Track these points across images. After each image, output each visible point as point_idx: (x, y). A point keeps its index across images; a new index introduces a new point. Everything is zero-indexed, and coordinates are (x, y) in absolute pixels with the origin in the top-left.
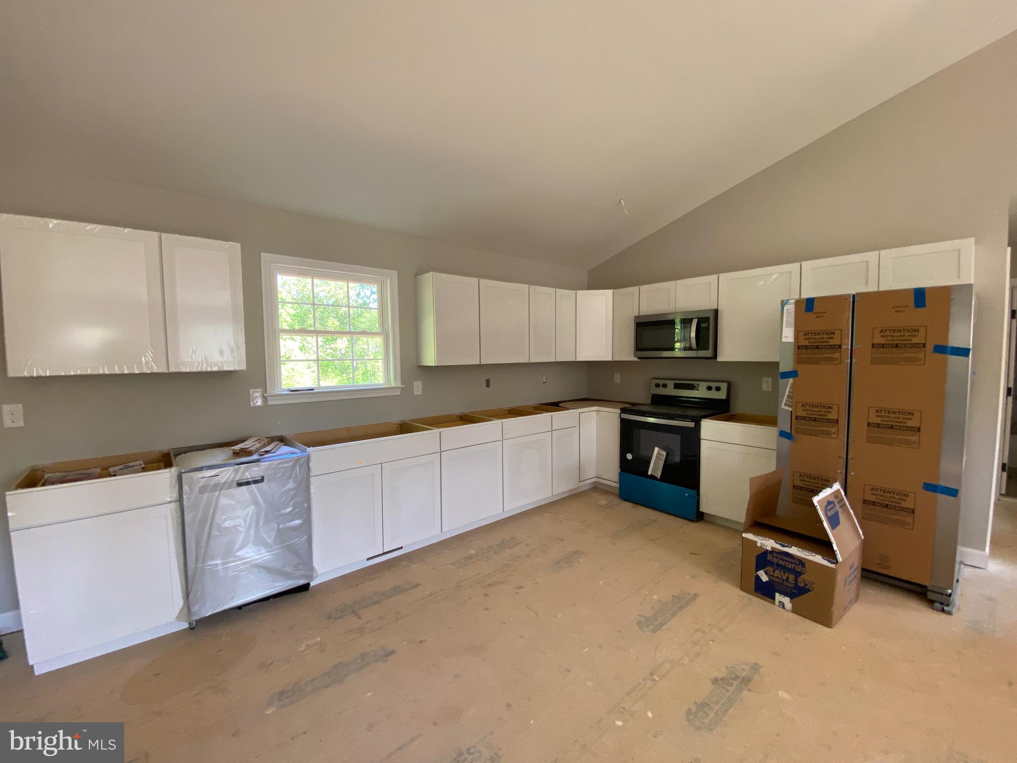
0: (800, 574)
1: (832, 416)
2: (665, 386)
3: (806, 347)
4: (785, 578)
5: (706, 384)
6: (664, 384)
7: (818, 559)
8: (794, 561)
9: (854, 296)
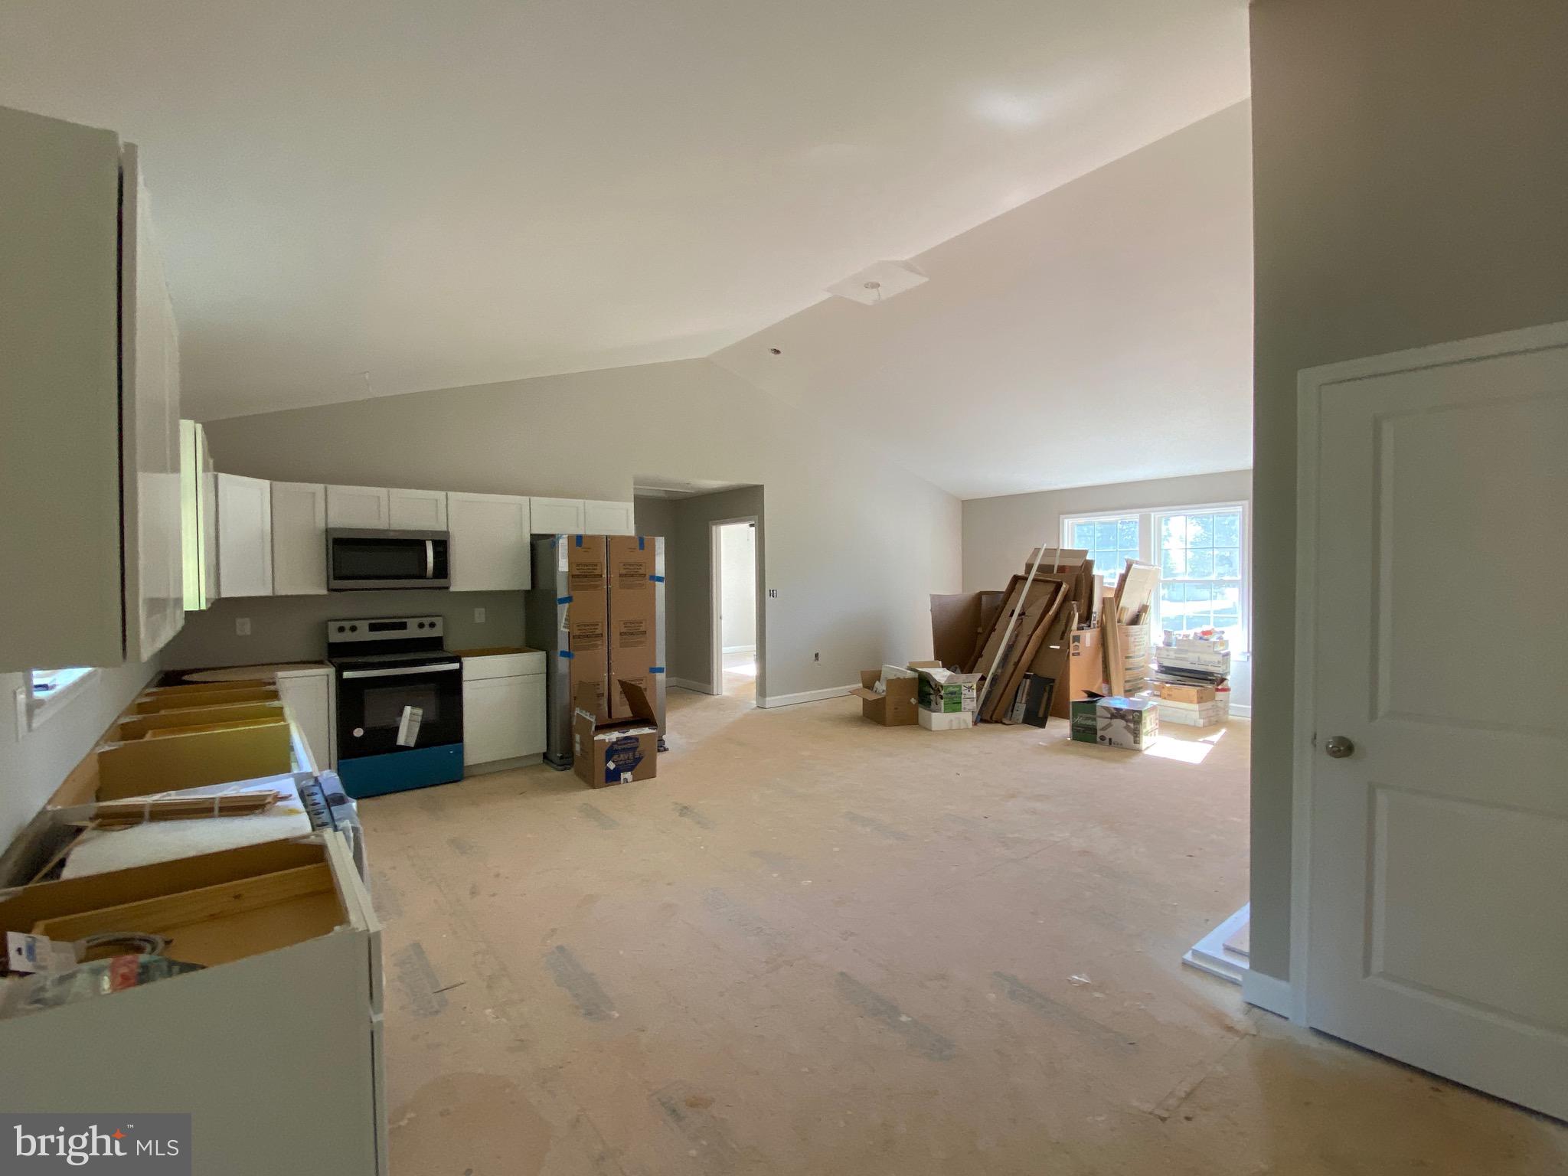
0: (636, 748)
1: (598, 632)
2: (353, 629)
3: (578, 576)
4: (626, 757)
5: (417, 621)
6: (353, 626)
7: (646, 731)
8: (632, 741)
9: (607, 537)
